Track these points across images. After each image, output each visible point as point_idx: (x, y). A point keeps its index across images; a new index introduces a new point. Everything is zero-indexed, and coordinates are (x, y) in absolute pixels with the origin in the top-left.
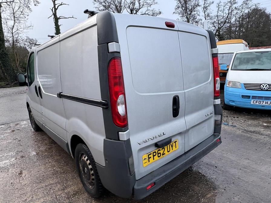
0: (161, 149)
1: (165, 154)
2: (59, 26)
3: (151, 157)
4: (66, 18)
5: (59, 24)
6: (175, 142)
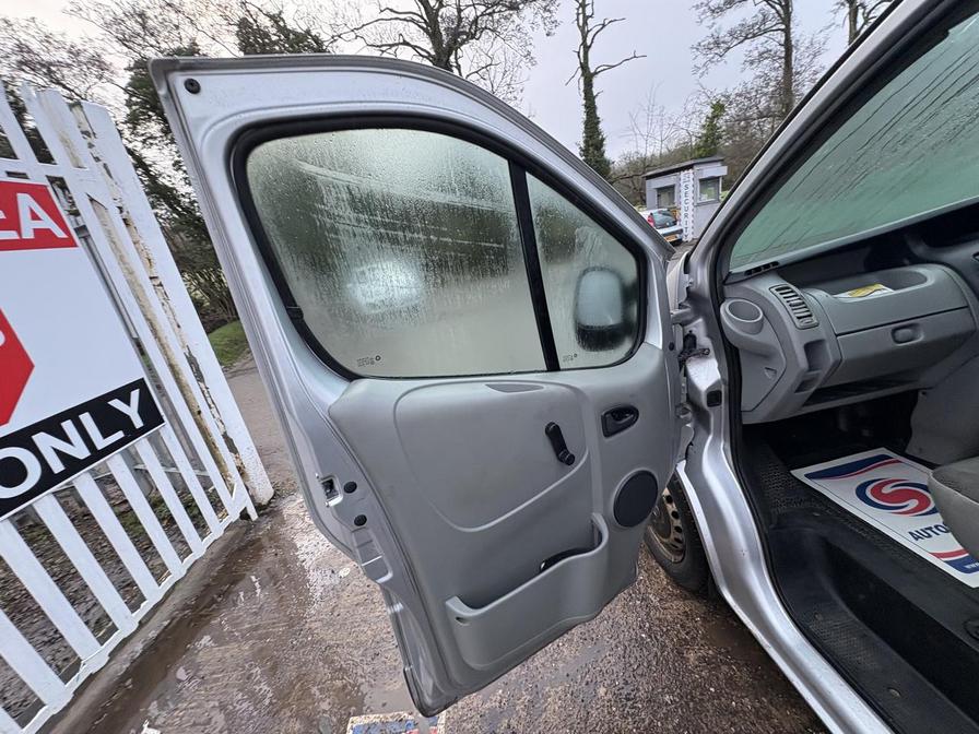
2: (594, 98)
4: (613, 67)
5: (595, 91)
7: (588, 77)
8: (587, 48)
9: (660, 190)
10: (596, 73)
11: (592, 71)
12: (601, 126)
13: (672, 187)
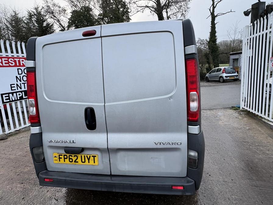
0: (73, 155)
1: (78, 162)
2: (215, 24)
3: (61, 158)
4: (224, 14)
5: (215, 22)
6: (94, 157)
7: (213, 17)
8: (214, 8)
9: (234, 59)
10: (217, 16)
11: (215, 15)
12: (216, 34)
13: (238, 59)
